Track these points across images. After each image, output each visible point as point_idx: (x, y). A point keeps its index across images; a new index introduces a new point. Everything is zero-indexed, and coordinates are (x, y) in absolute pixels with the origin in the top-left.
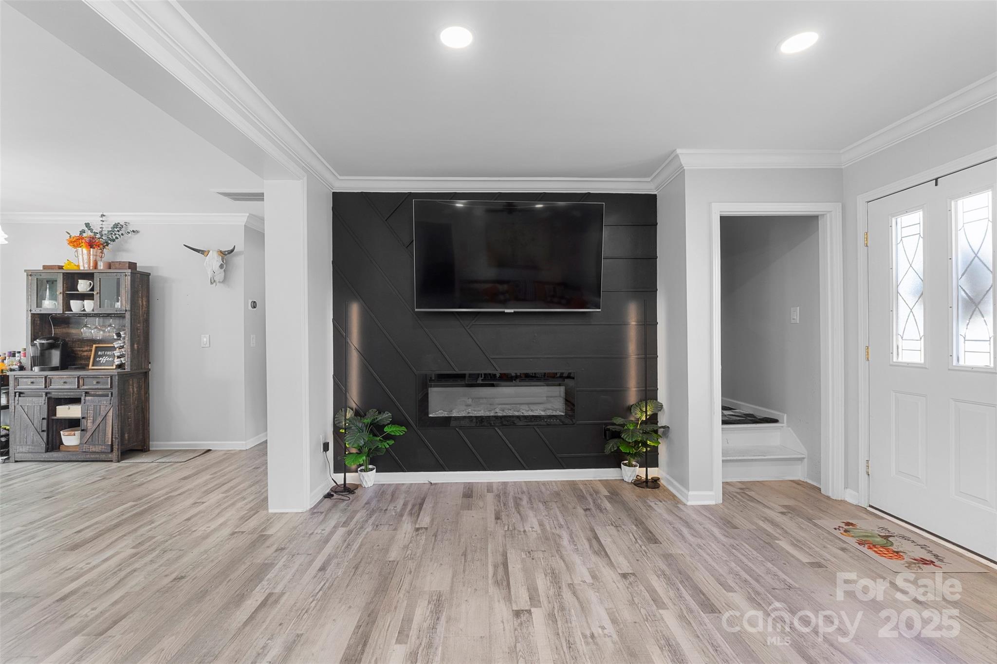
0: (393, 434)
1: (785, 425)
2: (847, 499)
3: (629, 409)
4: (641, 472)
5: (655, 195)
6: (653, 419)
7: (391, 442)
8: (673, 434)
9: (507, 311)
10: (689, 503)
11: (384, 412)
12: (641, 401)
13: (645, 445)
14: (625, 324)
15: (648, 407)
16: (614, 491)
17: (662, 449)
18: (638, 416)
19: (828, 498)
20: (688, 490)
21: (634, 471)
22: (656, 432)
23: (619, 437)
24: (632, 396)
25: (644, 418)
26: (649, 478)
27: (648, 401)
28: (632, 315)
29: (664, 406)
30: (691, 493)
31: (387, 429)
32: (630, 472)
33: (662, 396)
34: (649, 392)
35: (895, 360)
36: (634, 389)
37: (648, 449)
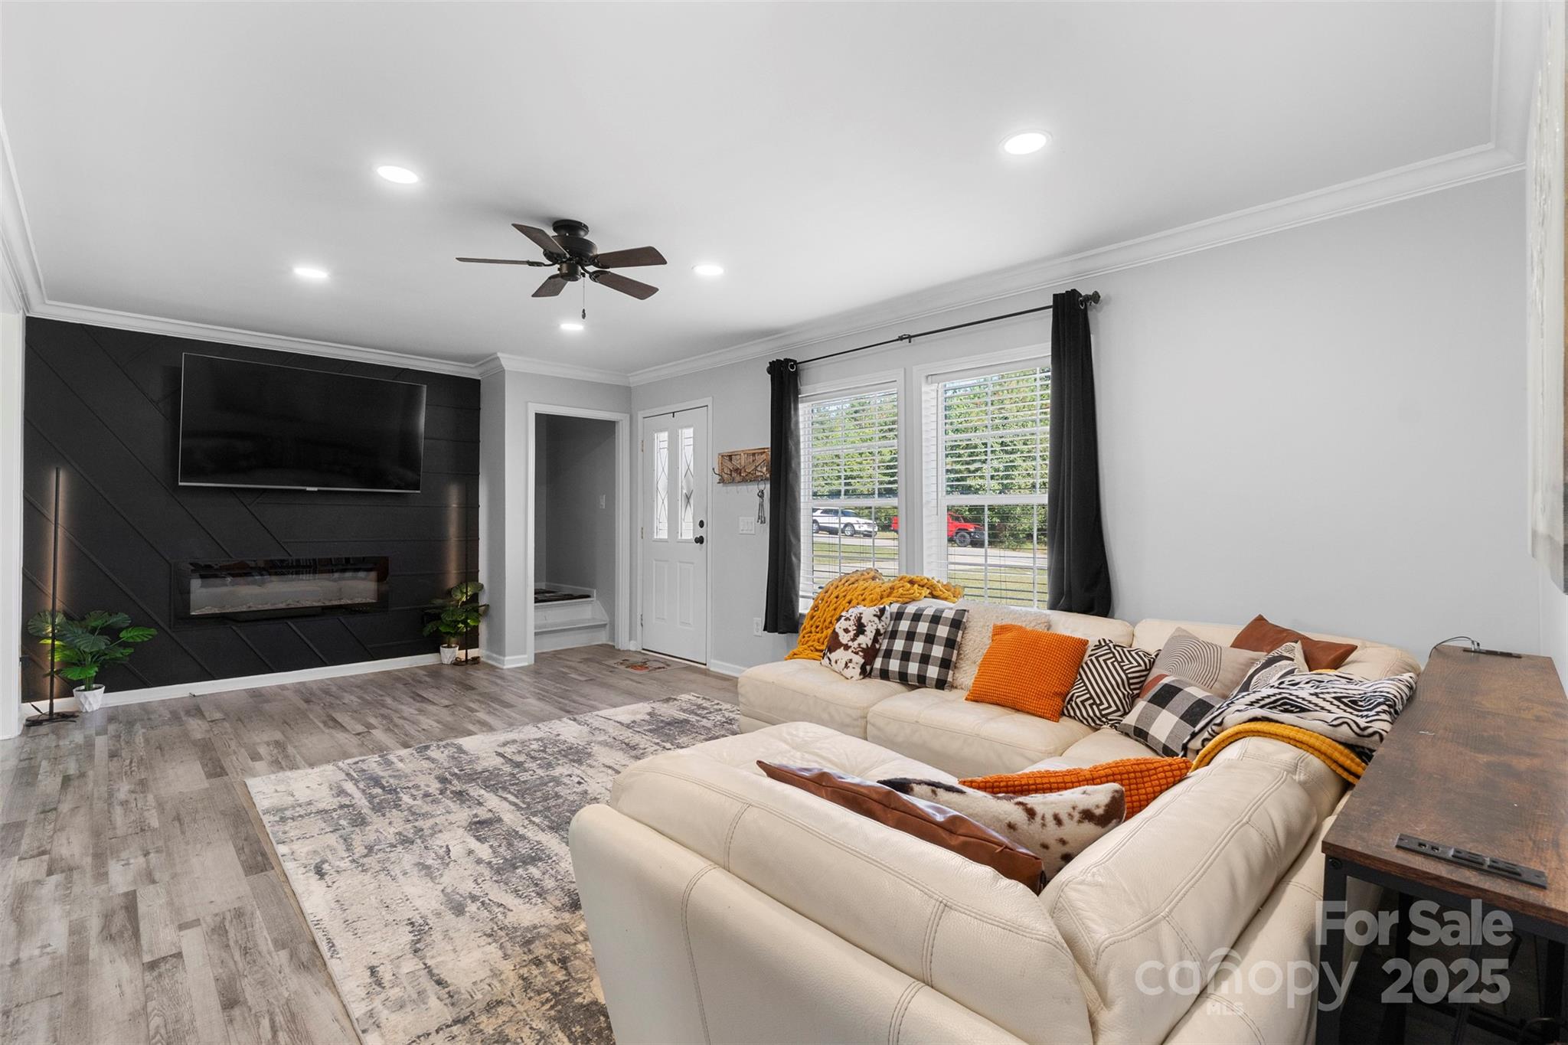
0: (131, 640)
1: (594, 599)
2: (631, 649)
3: (449, 593)
4: (461, 654)
5: (479, 381)
6: (475, 598)
7: (130, 651)
8: (492, 612)
9: (308, 489)
10: (505, 667)
11: (117, 614)
12: (461, 583)
13: (464, 622)
14: (447, 506)
15: (469, 589)
16: (434, 672)
17: (483, 629)
18: (458, 598)
19: (619, 650)
20: (504, 656)
21: (454, 652)
22: (477, 611)
23: (440, 618)
24: (452, 579)
25: (464, 599)
26: (469, 658)
27: (469, 584)
28: (453, 498)
29: (485, 586)
30: (507, 658)
31: (124, 635)
32: (450, 653)
33: (483, 577)
34: (470, 572)
35: (655, 537)
36: (455, 572)
37: (469, 629)
